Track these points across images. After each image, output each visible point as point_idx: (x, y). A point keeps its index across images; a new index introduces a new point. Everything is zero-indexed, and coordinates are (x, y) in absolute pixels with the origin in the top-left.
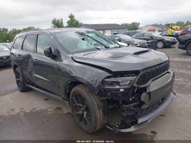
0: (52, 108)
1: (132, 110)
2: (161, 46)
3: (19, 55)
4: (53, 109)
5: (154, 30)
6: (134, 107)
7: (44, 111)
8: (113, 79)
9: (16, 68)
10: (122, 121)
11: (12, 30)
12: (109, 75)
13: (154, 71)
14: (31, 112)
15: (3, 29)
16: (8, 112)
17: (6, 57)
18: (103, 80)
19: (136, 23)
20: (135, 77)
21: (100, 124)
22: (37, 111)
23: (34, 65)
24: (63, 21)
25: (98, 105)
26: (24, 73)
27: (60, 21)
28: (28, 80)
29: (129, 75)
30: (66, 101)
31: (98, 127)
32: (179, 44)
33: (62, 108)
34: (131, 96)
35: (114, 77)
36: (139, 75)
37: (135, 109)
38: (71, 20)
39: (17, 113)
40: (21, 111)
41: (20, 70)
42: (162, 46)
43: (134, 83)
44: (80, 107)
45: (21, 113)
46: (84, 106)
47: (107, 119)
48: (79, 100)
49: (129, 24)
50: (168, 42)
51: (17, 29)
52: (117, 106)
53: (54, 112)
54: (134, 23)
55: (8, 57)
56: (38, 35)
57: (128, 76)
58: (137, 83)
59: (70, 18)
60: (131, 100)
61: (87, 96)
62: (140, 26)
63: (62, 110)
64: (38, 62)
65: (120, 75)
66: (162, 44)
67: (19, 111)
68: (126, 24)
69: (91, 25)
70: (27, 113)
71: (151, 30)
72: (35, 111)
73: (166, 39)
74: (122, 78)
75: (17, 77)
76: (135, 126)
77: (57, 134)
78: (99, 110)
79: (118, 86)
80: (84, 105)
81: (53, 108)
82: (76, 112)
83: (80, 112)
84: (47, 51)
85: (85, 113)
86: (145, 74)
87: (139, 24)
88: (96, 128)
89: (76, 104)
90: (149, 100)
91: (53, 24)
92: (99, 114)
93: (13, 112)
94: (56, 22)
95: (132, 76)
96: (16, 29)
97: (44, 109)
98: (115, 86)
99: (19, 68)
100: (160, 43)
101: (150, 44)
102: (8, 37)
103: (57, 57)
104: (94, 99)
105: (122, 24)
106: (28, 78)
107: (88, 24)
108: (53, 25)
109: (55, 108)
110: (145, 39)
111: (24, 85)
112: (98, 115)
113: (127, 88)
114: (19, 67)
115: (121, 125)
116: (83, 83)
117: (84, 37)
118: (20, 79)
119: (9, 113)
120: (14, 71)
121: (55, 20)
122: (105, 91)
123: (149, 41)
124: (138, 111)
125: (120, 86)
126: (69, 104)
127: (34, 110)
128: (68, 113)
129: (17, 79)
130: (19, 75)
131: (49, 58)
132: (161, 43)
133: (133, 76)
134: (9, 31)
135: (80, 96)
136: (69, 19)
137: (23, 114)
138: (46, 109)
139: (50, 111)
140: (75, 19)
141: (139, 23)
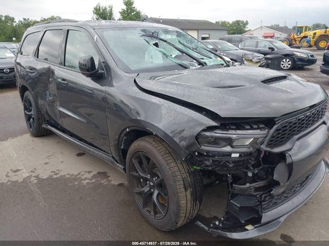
0: (89, 172)
1: (252, 196)
2: (287, 67)
3: (31, 69)
4: (91, 174)
5: (273, 36)
6: (257, 189)
7: (75, 178)
8: (218, 134)
9: (25, 92)
10: (227, 213)
11: (22, 20)
12: (213, 123)
13: (302, 121)
14: (50, 178)
15: (6, 17)
16: (7, 176)
17: (9, 69)
18: (199, 133)
19: (243, 22)
20: (265, 132)
21: (185, 217)
22: (61, 176)
23: (58, 88)
24: (113, 9)
25: (183, 180)
26: (39, 103)
27: (108, 9)
28: (46, 116)
29: (255, 127)
30: (117, 163)
31: (181, 222)
32: (323, 64)
33: (108, 174)
34: (252, 168)
35: (223, 130)
36: (275, 127)
37: (257, 193)
38: (127, 9)
39: (24, 179)
40: (31, 173)
41: (33, 97)
42: (290, 66)
43: (262, 143)
44: (146, 180)
45: (31, 178)
46: (154, 179)
47: (200, 207)
48: (144, 166)
49: (229, 23)
50: (301, 59)
51: (30, 19)
52: (217, 182)
53: (93, 181)
54: (238, 22)
55: (12, 70)
56: (68, 31)
57: (252, 128)
58: (269, 144)
59: (126, 5)
60: (250, 174)
61: (163, 162)
62: (248, 27)
63: (109, 179)
64: (67, 84)
65: (236, 126)
66: (290, 63)
67: (27, 175)
68: (224, 22)
69: (161, 19)
70: (44, 180)
71: (267, 35)
72: (58, 176)
73: (298, 54)
74: (239, 132)
75: (26, 108)
76: (256, 228)
77: (99, 229)
78: (186, 191)
79: (229, 147)
80: (155, 177)
81: (91, 172)
82: (138, 187)
83: (146, 189)
84: (86, 66)
85: (156, 192)
86: (285, 126)
87: (247, 23)
88: (177, 223)
89: (137, 172)
90: (289, 178)
91: (94, 13)
92: (184, 199)
93: (16, 175)
94: (101, 11)
95: (259, 128)
96: (28, 19)
97: (76, 173)
98: (223, 147)
99: (31, 93)
100: (286, 60)
101: (270, 61)
102: (15, 32)
103: (105, 79)
104: (176, 169)
105: (216, 22)
106: (47, 112)
107: (158, 18)
108: (95, 16)
109: (95, 172)
110: (259, 52)
111: (40, 125)
112: (183, 202)
113: (247, 152)
114: (31, 91)
115: (225, 220)
116: (156, 135)
117: (157, 41)
118: (32, 113)
119: (9, 176)
120: (22, 96)
121: (99, 7)
122: (200, 154)
123: (268, 56)
124: (264, 199)
125: (232, 147)
126: (124, 169)
127: (56, 174)
128: (121, 185)
129: (27, 113)
130: (31, 106)
131: (89, 79)
132: (288, 60)
133: (262, 128)
134: (17, 22)
135: (148, 159)
136: (125, 7)
137: (35, 182)
138: (79, 174)
139: (86, 179)
140: (134, 8)
141: (247, 21)
